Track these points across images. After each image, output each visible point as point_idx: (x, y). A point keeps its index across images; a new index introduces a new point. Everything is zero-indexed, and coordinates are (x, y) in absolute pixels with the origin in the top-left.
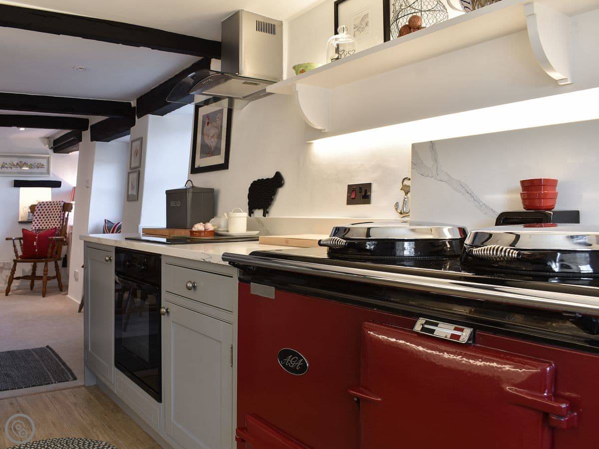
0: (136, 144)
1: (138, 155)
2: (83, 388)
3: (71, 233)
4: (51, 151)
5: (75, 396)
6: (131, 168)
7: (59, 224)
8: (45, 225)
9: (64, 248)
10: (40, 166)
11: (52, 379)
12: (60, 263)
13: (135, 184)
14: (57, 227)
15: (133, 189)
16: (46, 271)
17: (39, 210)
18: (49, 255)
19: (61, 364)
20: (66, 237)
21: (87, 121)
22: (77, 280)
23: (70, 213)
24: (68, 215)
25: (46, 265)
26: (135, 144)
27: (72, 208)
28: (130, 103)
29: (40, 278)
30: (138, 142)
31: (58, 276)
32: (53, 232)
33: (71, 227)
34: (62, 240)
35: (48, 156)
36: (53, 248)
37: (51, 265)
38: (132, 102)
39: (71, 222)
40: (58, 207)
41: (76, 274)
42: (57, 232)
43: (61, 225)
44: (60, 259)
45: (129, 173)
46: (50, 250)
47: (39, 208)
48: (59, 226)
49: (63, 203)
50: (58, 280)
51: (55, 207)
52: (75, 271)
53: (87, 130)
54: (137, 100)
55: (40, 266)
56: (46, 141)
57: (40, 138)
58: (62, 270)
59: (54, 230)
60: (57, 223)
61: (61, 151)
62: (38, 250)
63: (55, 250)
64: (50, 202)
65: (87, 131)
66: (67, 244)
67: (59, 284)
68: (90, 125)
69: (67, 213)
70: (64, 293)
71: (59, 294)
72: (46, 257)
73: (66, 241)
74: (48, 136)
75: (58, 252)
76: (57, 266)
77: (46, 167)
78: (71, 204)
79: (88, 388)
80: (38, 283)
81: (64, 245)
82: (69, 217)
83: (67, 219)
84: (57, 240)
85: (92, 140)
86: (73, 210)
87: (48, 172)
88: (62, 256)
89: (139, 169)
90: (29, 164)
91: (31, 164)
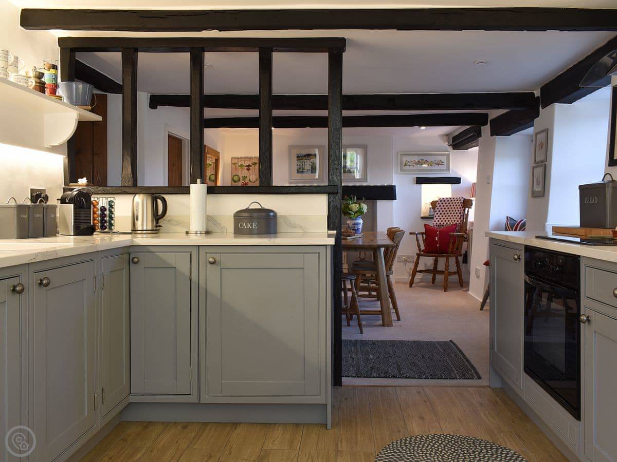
0: (541, 137)
1: (544, 147)
2: (489, 389)
3: (472, 230)
4: (450, 148)
5: (480, 395)
6: (535, 162)
7: (460, 220)
8: (445, 221)
9: (465, 244)
10: (440, 163)
11: (457, 375)
12: (460, 259)
13: (541, 180)
14: (458, 223)
15: (538, 184)
16: (447, 266)
17: (440, 206)
18: (450, 250)
19: (465, 361)
20: (466, 233)
21: (486, 115)
22: (478, 277)
23: (470, 210)
24: (468, 211)
25: (447, 261)
26: (539, 136)
27: (472, 205)
28: (533, 93)
29: (442, 272)
30: (544, 134)
31: (459, 272)
32: (454, 228)
33: (472, 223)
34: (462, 236)
35: (447, 153)
36: (454, 244)
37: (452, 260)
38: (534, 92)
39: (471, 218)
40: (458, 203)
41: (477, 271)
42: (457, 229)
43: (461, 221)
44: (461, 255)
45: (534, 168)
46: (451, 246)
47: (440, 204)
48: (459, 222)
49: (463, 199)
50: (459, 276)
51: (455, 203)
52: (476, 268)
53: (487, 124)
54: (541, 89)
55: (442, 261)
56: (445, 138)
57: (440, 136)
58: (463, 266)
59: (454, 227)
60: (458, 219)
61: (461, 148)
62: (439, 245)
63: (456, 247)
64: (450, 199)
65: (486, 126)
66: (467, 241)
67: (460, 280)
68: (490, 119)
69: (467, 209)
70: (464, 289)
71: (461, 289)
72: (447, 253)
73: (466, 238)
74: (447, 133)
75: (459, 248)
76: (457, 262)
77: (445, 163)
78: (471, 200)
79: (493, 389)
80: (440, 278)
81: (465, 241)
82: (469, 213)
83: (467, 215)
84: (458, 236)
85: (492, 135)
86: (473, 207)
87: (448, 169)
88: (463, 252)
89: (545, 163)
90: (430, 162)
91: (432, 162)
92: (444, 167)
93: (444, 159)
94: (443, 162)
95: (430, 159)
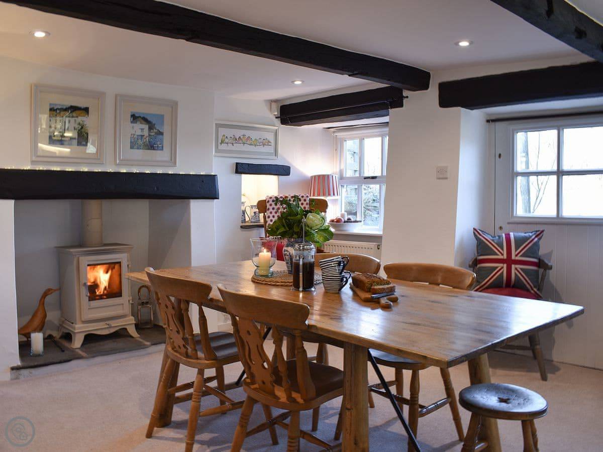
4: (278, 123)
10: (265, 143)
27: (327, 207)
35: (275, 128)
49: (308, 199)
56: (274, 105)
57: (266, 101)
77: (273, 144)
90: (253, 139)
91: (256, 139)
92: (270, 149)
93: (271, 137)
94: (269, 142)
95: (254, 135)
